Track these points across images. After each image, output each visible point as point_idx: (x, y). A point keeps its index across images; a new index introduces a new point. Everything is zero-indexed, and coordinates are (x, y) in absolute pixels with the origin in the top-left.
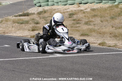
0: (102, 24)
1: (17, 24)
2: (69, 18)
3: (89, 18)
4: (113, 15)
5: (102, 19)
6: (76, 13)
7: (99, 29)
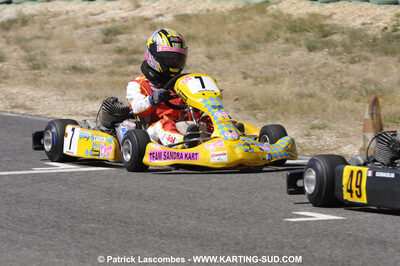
2: (105, 42)
4: (249, 36)
5: (213, 50)
6: (127, 28)
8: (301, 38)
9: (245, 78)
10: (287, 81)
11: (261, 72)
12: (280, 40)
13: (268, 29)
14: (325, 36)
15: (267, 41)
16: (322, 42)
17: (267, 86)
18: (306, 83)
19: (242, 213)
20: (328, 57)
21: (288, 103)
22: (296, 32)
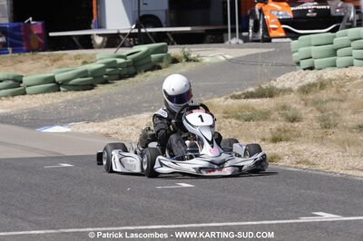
1: (234, 121)
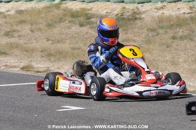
0: (31, 34)
3: (12, 26)
4: (51, 20)
5: (33, 27)
7: (25, 43)
8: (77, 20)
9: (48, 41)
10: (68, 41)
11: (56, 38)
12: (66, 22)
13: (61, 17)
14: (88, 19)
15: (60, 22)
16: (86, 22)
17: (58, 45)
18: (77, 42)
19: (36, 108)
20: (90, 29)
21: (67, 52)
22: (74, 17)
